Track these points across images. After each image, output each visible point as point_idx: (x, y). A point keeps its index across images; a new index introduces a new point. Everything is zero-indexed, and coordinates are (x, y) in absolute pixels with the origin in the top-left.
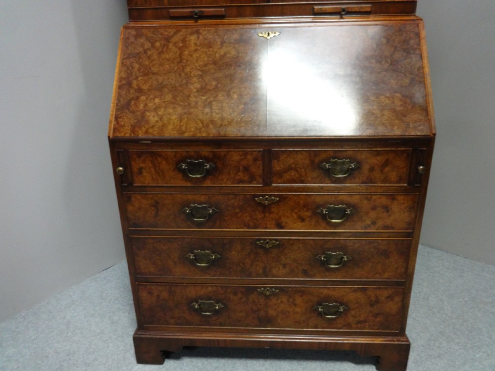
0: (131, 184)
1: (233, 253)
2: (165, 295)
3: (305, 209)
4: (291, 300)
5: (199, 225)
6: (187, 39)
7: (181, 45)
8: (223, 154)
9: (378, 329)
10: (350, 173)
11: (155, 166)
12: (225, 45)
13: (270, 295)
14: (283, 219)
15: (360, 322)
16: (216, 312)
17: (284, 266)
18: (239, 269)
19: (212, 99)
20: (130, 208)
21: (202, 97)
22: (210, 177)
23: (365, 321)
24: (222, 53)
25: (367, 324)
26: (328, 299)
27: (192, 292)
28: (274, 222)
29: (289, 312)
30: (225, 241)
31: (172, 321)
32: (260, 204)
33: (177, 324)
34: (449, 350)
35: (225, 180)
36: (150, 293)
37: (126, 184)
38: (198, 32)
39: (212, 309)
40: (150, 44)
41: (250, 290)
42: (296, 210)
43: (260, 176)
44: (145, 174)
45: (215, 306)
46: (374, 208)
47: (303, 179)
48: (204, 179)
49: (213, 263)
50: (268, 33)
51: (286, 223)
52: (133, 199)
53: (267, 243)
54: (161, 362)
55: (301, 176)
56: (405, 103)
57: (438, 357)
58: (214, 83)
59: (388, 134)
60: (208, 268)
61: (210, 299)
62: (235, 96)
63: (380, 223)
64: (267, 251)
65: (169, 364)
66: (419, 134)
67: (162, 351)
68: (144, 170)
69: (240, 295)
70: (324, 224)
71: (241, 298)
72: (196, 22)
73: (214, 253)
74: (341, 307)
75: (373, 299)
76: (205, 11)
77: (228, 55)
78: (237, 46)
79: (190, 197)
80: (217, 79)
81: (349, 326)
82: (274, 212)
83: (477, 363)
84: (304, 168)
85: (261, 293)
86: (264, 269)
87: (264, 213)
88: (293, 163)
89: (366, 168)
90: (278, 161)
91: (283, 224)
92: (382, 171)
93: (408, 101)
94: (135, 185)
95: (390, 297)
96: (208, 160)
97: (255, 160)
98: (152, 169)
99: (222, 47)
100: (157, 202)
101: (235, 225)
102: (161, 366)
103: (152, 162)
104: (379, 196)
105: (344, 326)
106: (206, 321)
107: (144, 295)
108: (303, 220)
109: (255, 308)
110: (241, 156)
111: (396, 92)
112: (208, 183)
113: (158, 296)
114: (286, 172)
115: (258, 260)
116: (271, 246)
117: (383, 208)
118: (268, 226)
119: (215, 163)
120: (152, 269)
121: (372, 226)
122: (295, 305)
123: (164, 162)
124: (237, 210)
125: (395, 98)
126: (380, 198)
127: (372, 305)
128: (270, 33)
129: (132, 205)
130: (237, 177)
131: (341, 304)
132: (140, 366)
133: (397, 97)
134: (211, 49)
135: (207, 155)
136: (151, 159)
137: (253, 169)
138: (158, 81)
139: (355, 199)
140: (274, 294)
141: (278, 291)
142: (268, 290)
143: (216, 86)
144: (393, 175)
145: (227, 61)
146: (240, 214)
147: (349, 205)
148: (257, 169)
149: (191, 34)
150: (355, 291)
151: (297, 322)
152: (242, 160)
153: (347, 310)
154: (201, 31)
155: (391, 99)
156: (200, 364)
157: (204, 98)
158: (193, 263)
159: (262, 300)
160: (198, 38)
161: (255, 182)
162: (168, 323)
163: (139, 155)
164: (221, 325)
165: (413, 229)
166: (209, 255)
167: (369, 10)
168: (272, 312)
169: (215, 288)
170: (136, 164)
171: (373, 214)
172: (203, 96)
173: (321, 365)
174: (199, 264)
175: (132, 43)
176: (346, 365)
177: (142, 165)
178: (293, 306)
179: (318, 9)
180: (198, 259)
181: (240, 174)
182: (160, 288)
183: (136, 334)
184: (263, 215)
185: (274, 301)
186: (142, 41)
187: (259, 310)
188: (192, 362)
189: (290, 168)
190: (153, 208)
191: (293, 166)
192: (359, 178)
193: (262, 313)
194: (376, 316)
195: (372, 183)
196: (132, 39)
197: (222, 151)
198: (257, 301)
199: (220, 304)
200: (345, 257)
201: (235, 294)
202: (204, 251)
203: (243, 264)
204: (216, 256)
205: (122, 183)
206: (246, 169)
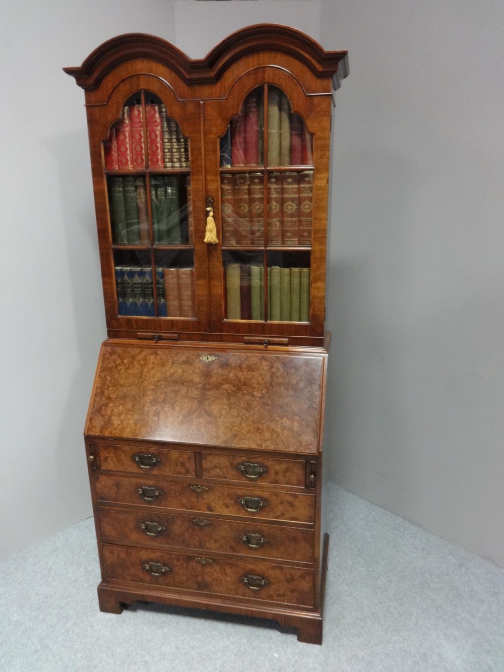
0: (99, 468)
1: (175, 527)
2: (123, 555)
3: (229, 498)
4: (222, 570)
5: (149, 503)
6: (147, 358)
7: (143, 362)
8: (165, 452)
9: (295, 603)
10: (260, 475)
11: (116, 456)
12: (175, 365)
13: (205, 564)
14: (213, 505)
15: (279, 595)
16: (164, 574)
17: (216, 541)
18: (181, 540)
19: (160, 410)
20: (98, 485)
21: (153, 408)
22: (157, 468)
23: (284, 595)
24: (172, 372)
25: (286, 598)
26: (252, 572)
27: (144, 555)
28: (206, 506)
29: (222, 580)
30: (169, 517)
31: (128, 577)
32: (194, 491)
33: (131, 581)
34: (371, 630)
35: (168, 471)
36: (112, 553)
37: (95, 468)
38: (156, 354)
39: (160, 571)
40: (120, 361)
41: (190, 558)
42: (222, 499)
43: (193, 471)
44: (109, 461)
45: (162, 569)
46: (281, 503)
47: (225, 475)
48: (152, 469)
49: (159, 533)
50: (208, 357)
51: (215, 507)
52: (100, 479)
53: (201, 521)
54: (120, 612)
55: (224, 474)
56: (301, 425)
57: (357, 635)
58: (163, 397)
59: (284, 450)
60: (156, 537)
61: (157, 562)
62: (177, 408)
63: (288, 515)
64: (201, 528)
65: (126, 614)
66: (307, 451)
67: (120, 602)
68: (109, 459)
69: (181, 562)
70: (244, 512)
71: (183, 564)
72: (157, 343)
73: (160, 525)
74: (263, 581)
75: (289, 576)
76: (163, 336)
77: (176, 374)
78: (183, 366)
79: (142, 481)
80: (165, 393)
81: (271, 597)
82: (205, 498)
83: (390, 646)
84: (226, 468)
85: (198, 562)
86: (200, 542)
87: (198, 498)
88: (217, 463)
89: (272, 471)
90: (206, 460)
91: (213, 508)
92: (284, 476)
93: (304, 423)
94: (102, 469)
95: (302, 576)
96: (154, 455)
97: (189, 458)
98: (115, 458)
99: (172, 366)
100: (118, 483)
101: (176, 506)
102: (119, 615)
103: (115, 454)
104: (284, 494)
105: (267, 597)
106: (155, 580)
107: (107, 553)
108: (228, 507)
109: (194, 574)
110: (179, 454)
111: (296, 415)
112: (155, 472)
113: (118, 556)
114: (213, 469)
115: (195, 535)
116: (204, 524)
117: (289, 504)
118: (202, 509)
119: (160, 458)
120: (114, 534)
121: (282, 517)
122: (226, 575)
123: (123, 455)
124: (177, 494)
125: (295, 420)
126: (285, 496)
127: (288, 582)
128: (209, 357)
129: (100, 483)
130: (177, 470)
131: (263, 578)
132: (103, 613)
133: (296, 419)
134: (164, 368)
135: (154, 452)
136: (114, 451)
137: (188, 465)
138: (123, 392)
139: (266, 495)
140: (208, 564)
141: (211, 561)
142: (204, 560)
143: (164, 399)
144: (294, 479)
145: (174, 379)
146: (180, 497)
147: (262, 499)
148: (191, 466)
149: (151, 354)
150: (273, 568)
151: (228, 589)
152: (179, 457)
153: (268, 584)
154: (158, 352)
155: (291, 421)
156: (151, 617)
157: (154, 408)
158: (144, 532)
159: (199, 568)
160: (156, 358)
161: (189, 475)
162: (125, 578)
163: (106, 448)
164: (168, 585)
165: (314, 522)
166: (157, 527)
167: (286, 343)
168: (208, 579)
169: (162, 554)
170: (103, 454)
171: (281, 507)
172: (154, 406)
173: (251, 630)
174: (148, 533)
175: (108, 358)
176: (274, 632)
177: (107, 455)
178: (224, 575)
179: (247, 339)
180: (148, 529)
181: (179, 467)
182: (120, 549)
183: (100, 585)
184: (197, 499)
185: (209, 569)
186: (114, 357)
187: (197, 576)
188: (145, 615)
189: (215, 467)
190: (115, 487)
191: (218, 465)
192: (268, 479)
193: (200, 578)
194: (293, 591)
195: (278, 483)
196: (108, 356)
197: (165, 450)
198: (195, 568)
199: (167, 568)
200: (262, 539)
201: (178, 560)
202: (153, 522)
203: (183, 536)
204: (162, 528)
205: (93, 466)
206: (183, 464)
